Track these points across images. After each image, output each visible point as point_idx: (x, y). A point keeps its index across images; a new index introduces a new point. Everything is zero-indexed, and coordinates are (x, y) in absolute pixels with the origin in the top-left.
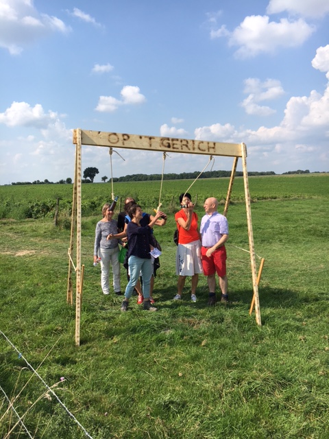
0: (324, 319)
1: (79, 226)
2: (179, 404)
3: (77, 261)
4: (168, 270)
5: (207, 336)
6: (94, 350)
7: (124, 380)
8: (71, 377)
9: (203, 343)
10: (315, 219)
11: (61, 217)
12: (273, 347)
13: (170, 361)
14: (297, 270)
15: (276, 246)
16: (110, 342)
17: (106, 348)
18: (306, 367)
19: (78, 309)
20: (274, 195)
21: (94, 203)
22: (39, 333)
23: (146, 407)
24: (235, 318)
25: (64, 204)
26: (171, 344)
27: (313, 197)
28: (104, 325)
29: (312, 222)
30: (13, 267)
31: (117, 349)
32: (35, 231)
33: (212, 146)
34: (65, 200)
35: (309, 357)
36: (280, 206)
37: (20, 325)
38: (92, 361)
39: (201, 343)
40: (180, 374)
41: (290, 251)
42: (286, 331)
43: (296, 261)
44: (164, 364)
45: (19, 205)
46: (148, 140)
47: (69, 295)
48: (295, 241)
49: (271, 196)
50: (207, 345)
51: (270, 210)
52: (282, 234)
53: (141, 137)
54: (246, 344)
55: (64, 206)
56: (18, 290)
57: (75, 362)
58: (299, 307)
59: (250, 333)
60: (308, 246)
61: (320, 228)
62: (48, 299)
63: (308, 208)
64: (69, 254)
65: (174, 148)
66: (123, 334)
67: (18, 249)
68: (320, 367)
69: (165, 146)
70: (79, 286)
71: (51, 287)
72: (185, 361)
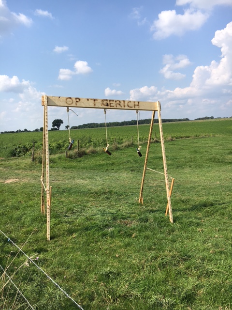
0: (216, 218)
1: (47, 161)
2: (115, 274)
3: (47, 184)
4: (111, 189)
5: (136, 231)
6: (60, 242)
7: (80, 260)
8: (44, 260)
9: (134, 235)
10: (216, 150)
11: (36, 155)
12: (181, 236)
13: (111, 247)
14: (200, 186)
15: (187, 170)
16: (70, 237)
17: (68, 241)
18: (201, 248)
19: (48, 216)
20: (188, 135)
21: (60, 145)
22: (22, 233)
23: (94, 277)
24: (155, 219)
25: (38, 146)
26: (112, 237)
27: (216, 135)
28: (66, 226)
29: (213, 153)
30: (3, 190)
31: (75, 241)
32: (18, 165)
33: (137, 104)
34: (39, 143)
35: (204, 242)
36: (192, 143)
37: (9, 229)
38: (58, 249)
39: (132, 236)
40: (117, 256)
41: (197, 173)
42: (190, 226)
43: (200, 180)
44: (106, 250)
45: (7, 147)
46: (93, 101)
47: (42, 208)
48: (200, 166)
49: (186, 136)
50: (136, 237)
51: (184, 145)
52: (191, 162)
53: (88, 100)
54: (162, 235)
55: (38, 147)
56: (7, 206)
57: (47, 251)
58: (200, 210)
59: (165, 228)
60: (209, 169)
61: (218, 157)
62: (28, 211)
63: (211, 143)
64: (41, 179)
65: (111, 106)
66: (79, 232)
67: (7, 178)
68: (211, 248)
69: (105, 105)
70: (48, 201)
71: (30, 203)
72: (120, 247)
